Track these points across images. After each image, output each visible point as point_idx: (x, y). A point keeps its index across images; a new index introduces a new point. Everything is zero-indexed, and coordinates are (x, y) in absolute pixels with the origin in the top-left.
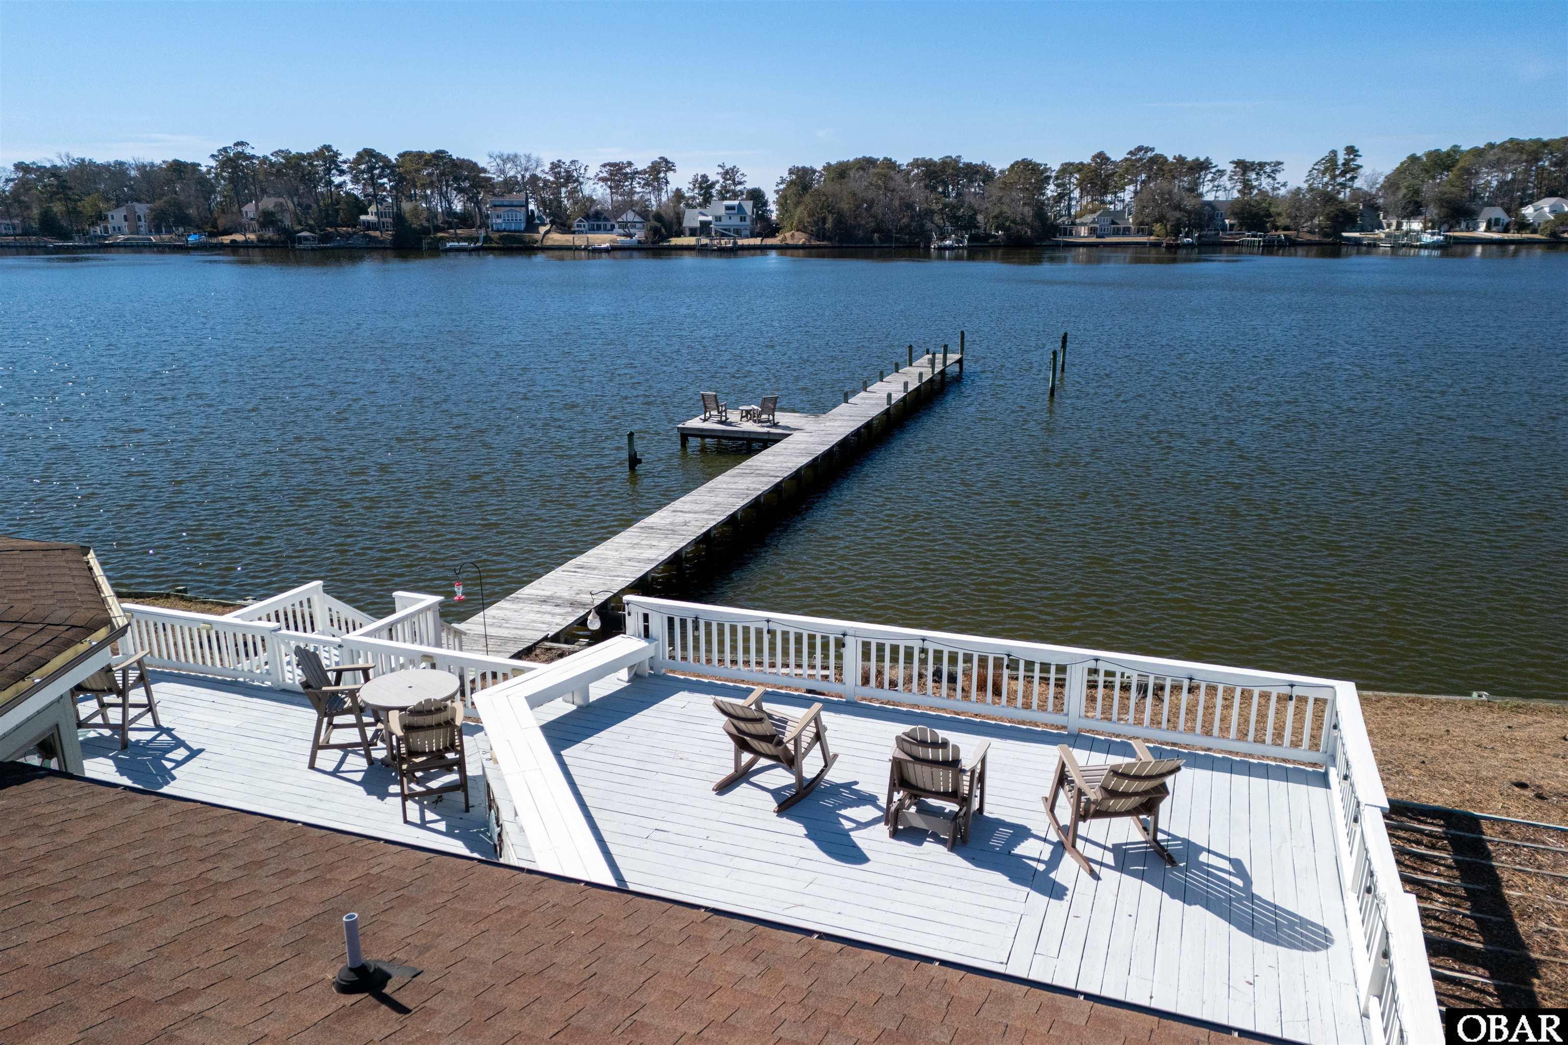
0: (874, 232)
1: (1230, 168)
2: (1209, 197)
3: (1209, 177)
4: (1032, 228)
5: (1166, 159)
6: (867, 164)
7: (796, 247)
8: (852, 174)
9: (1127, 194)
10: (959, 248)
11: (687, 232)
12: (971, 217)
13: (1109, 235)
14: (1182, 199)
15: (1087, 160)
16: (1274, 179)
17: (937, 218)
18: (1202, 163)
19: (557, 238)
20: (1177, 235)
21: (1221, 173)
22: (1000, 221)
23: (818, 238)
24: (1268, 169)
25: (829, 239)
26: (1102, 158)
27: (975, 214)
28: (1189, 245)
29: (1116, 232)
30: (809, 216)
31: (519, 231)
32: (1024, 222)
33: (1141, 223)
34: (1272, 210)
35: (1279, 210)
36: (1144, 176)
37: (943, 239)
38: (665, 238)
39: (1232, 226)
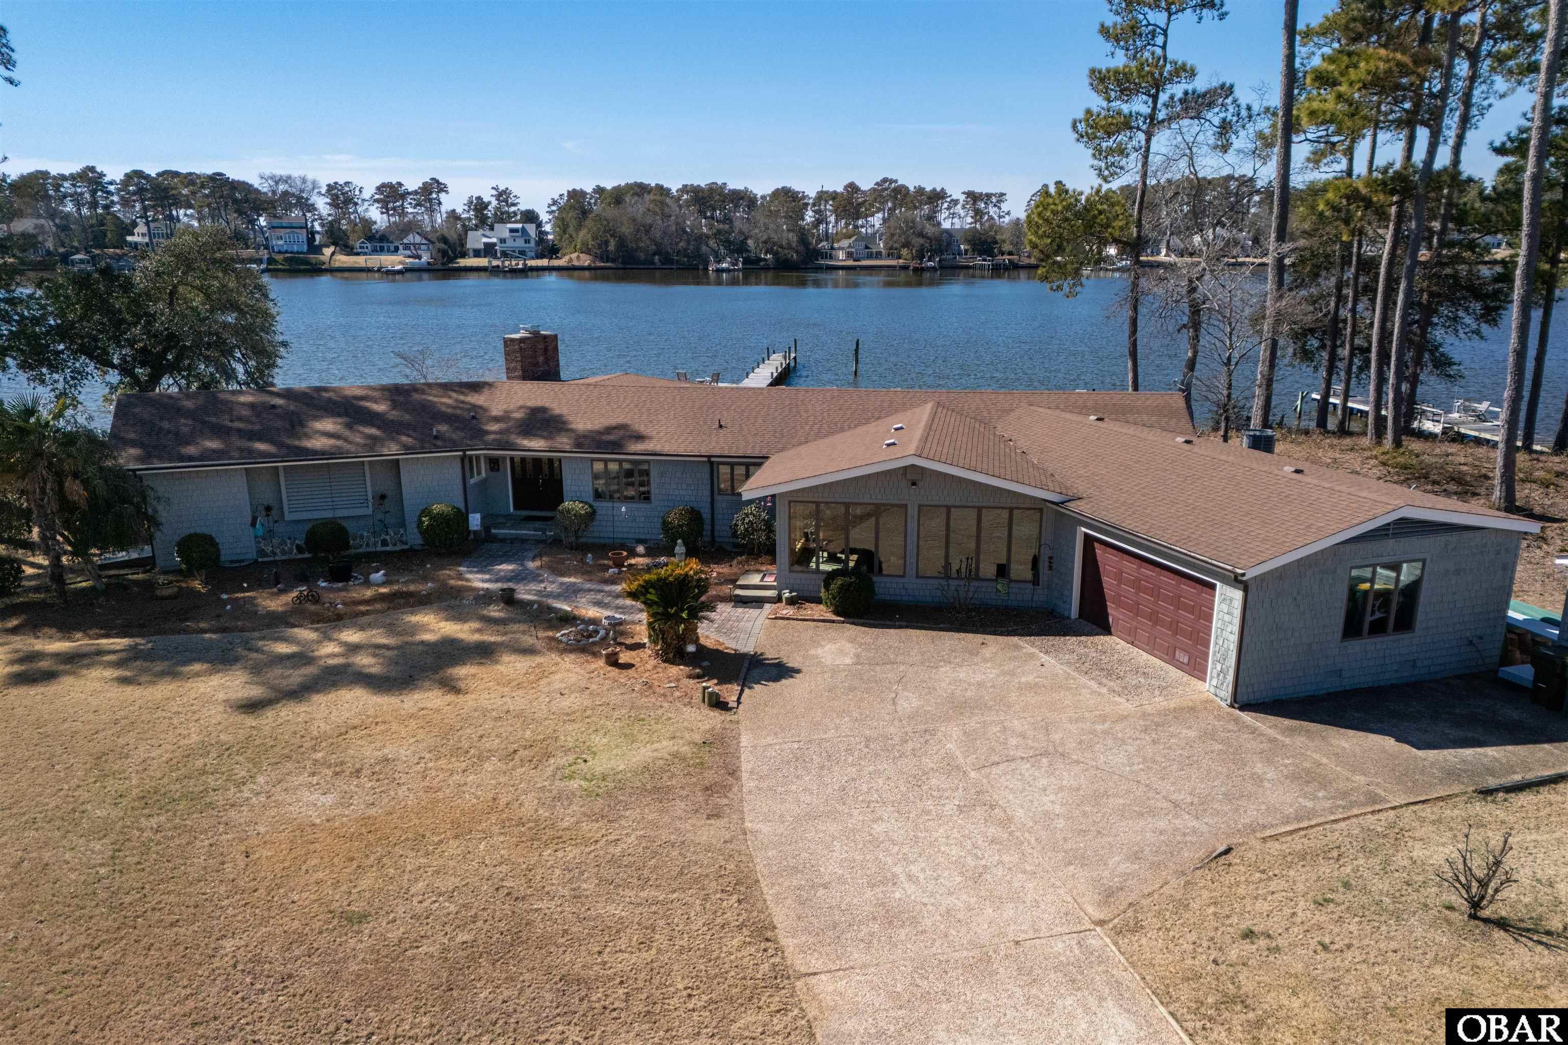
0: (655, 254)
1: (962, 198)
2: (946, 225)
3: (945, 205)
4: (797, 252)
5: (907, 188)
6: (640, 189)
7: (582, 269)
8: (627, 199)
9: (877, 220)
10: (734, 270)
11: (471, 254)
12: (742, 242)
13: (864, 259)
14: (924, 227)
15: (840, 189)
16: (1000, 208)
17: (712, 243)
18: (939, 194)
19: (343, 260)
20: (921, 259)
21: (955, 202)
22: (769, 245)
23: (602, 260)
24: (994, 200)
25: (613, 261)
26: (852, 188)
27: (746, 238)
28: (934, 269)
29: (870, 256)
30: (593, 239)
31: (302, 253)
32: (790, 247)
33: (891, 248)
34: (998, 237)
35: (1004, 237)
36: (890, 204)
37: (719, 262)
38: (452, 260)
39: (966, 251)
